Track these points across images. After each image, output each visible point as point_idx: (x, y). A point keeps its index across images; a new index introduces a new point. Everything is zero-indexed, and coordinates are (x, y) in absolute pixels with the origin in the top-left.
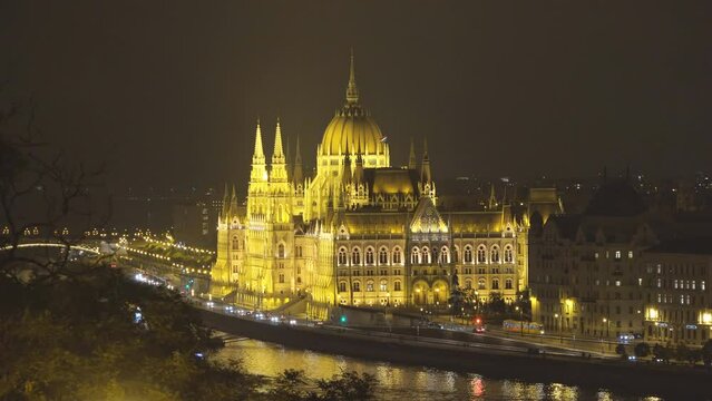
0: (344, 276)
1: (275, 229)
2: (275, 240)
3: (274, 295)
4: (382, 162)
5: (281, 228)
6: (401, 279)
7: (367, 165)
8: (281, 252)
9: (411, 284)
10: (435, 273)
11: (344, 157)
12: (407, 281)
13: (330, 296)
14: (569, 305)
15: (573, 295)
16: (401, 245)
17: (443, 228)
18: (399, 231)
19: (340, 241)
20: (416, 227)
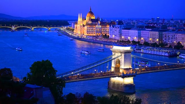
4: (94, 18)
7: (91, 18)
8: (81, 29)
10: (99, 32)
11: (89, 17)
13: (86, 34)
14: (113, 36)
16: (95, 28)
17: (100, 26)
18: (95, 27)
19: (87, 28)
20: (97, 26)
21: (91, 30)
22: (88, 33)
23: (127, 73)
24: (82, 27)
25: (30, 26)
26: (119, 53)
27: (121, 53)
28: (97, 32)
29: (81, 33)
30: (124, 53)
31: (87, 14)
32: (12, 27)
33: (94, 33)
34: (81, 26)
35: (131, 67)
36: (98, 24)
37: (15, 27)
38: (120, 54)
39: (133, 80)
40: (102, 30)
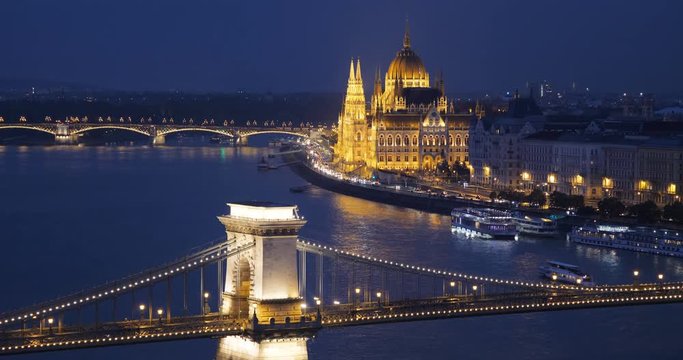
0: (381, 152)
1: (355, 124)
2: (355, 130)
3: (353, 163)
4: (423, 84)
5: (359, 123)
6: (416, 154)
7: (405, 86)
8: (359, 137)
9: (422, 157)
10: (437, 151)
11: (394, 81)
12: (420, 156)
13: (374, 163)
14: (487, 170)
15: (489, 165)
16: (417, 134)
17: (442, 124)
18: (417, 126)
19: (380, 131)
20: (426, 123)
21: (398, 142)
22: (381, 160)
23: (273, 320)
24: (365, 126)
25: (147, 123)
26: (247, 236)
27: (253, 233)
28: (425, 151)
29: (358, 158)
30: (263, 235)
31: (389, 65)
32: (55, 128)
33: (411, 159)
34: (357, 123)
35: (295, 295)
36: (434, 115)
37: (70, 128)
38: (249, 239)
39: (306, 352)
40: (449, 143)
